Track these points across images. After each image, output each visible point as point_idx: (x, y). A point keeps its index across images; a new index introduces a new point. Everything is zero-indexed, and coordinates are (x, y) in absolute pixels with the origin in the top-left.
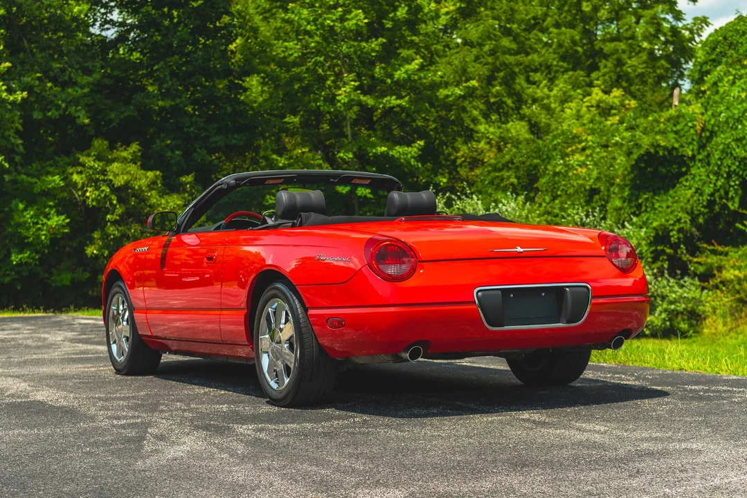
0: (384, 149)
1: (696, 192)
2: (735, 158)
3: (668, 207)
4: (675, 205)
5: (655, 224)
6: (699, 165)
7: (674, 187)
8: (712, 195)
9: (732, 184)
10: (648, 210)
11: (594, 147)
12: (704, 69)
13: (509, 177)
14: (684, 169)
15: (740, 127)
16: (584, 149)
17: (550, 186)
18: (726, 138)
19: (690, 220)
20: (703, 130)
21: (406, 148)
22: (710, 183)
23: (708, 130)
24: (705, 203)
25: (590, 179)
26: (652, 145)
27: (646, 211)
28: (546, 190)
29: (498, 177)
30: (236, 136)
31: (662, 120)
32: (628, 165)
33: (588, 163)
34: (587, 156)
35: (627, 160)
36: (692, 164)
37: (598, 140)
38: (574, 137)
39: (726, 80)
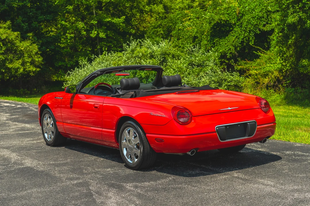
0: (110, 19)
1: (236, 38)
2: (252, 25)
3: (225, 44)
4: (228, 43)
5: (221, 51)
6: (237, 27)
7: (227, 36)
8: (243, 39)
9: (251, 35)
10: (218, 45)
11: (194, 19)
13: (160, 31)
14: (231, 29)
15: (254, 12)
16: (190, 19)
17: (177, 34)
18: (249, 17)
19: (234, 49)
20: (239, 13)
21: (119, 19)
22: (242, 34)
23: (241, 13)
24: (240, 42)
25: (194, 33)
26: (219, 19)
27: (217, 45)
28: (176, 36)
29: (156, 31)
30: (48, 16)
31: (223, 9)
32: (209, 28)
33: (192, 25)
34: (191, 22)
35: (209, 25)
36: (234, 26)
37: (195, 15)
38: (186, 14)
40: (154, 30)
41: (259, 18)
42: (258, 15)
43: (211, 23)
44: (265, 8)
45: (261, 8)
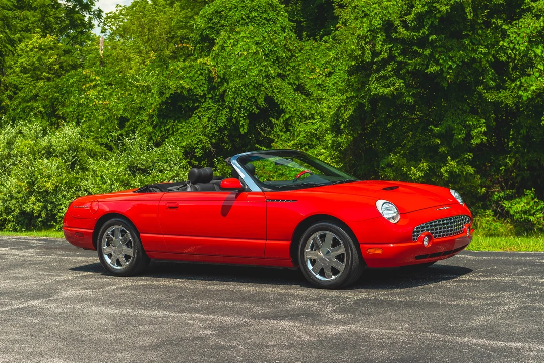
3: (190, 131)
4: (195, 130)
5: (184, 144)
6: (210, 101)
7: (190, 117)
9: (242, 115)
10: (175, 133)
11: (102, 85)
12: (204, 33)
13: (38, 107)
14: (197, 104)
16: (95, 86)
18: (238, 84)
19: (208, 141)
23: (220, 77)
24: (217, 129)
26: (178, 87)
27: (173, 133)
29: (28, 106)
32: (160, 102)
33: (101, 97)
34: (99, 92)
35: (159, 97)
36: (203, 100)
37: (103, 80)
38: (86, 77)
39: (229, 42)
40: (24, 105)
41: (256, 85)
42: (254, 80)
43: (164, 93)
44: (263, 69)
45: (257, 69)
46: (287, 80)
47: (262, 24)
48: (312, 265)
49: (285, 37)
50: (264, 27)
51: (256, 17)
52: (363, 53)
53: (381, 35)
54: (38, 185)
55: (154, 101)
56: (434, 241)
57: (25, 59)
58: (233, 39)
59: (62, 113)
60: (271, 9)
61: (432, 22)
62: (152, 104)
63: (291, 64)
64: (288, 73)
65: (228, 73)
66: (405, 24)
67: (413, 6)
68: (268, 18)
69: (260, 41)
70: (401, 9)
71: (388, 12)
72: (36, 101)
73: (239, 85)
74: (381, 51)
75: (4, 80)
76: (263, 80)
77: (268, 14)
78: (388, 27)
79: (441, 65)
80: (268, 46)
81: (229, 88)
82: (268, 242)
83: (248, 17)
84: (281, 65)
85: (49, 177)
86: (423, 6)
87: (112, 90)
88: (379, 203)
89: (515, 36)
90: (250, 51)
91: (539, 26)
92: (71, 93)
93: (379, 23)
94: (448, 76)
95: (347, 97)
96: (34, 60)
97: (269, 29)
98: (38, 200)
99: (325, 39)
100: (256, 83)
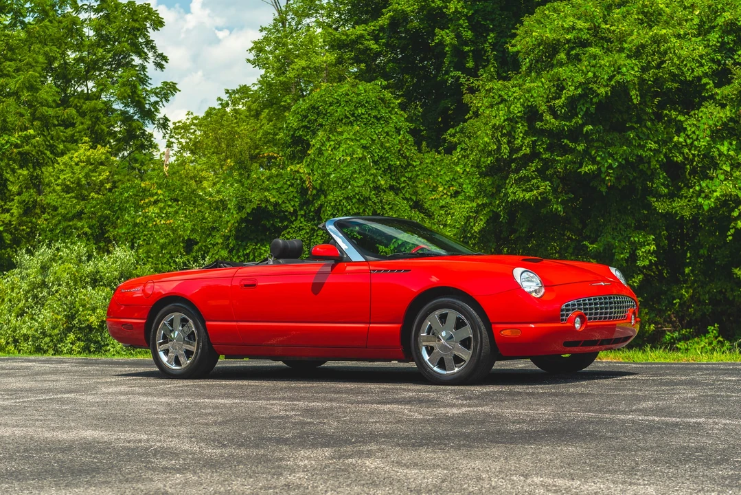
6: (302, 220)
11: (165, 201)
12: (297, 134)
13: (83, 227)
14: (286, 223)
16: (156, 202)
18: (338, 196)
23: (315, 188)
26: (262, 200)
29: (70, 226)
32: (238, 218)
33: (163, 215)
34: (161, 209)
35: (237, 213)
36: (294, 218)
37: (167, 194)
38: (144, 190)
39: (328, 145)
40: (66, 224)
41: (362, 199)
42: (360, 192)
43: (243, 208)
44: (371, 178)
45: (363, 178)
46: (401, 195)
47: (371, 124)
48: (429, 354)
49: (400, 141)
50: (374, 127)
51: (363, 114)
52: (499, 148)
53: (523, 125)
54: (79, 319)
55: (231, 218)
56: (588, 324)
57: (68, 175)
58: (333, 141)
59: (114, 236)
60: (382, 104)
61: (588, 109)
62: (228, 222)
63: (406, 175)
64: (403, 185)
65: (326, 183)
66: (552, 110)
67: (563, 88)
68: (379, 116)
69: (368, 145)
70: (547, 92)
71: (532, 96)
72: (81, 219)
73: (340, 198)
74: (522, 146)
75: (41, 200)
76: (371, 192)
77: (379, 110)
78: (532, 115)
79: (598, 163)
80: (377, 151)
81: (327, 202)
82: (371, 325)
83: (353, 115)
84: (394, 176)
85: (94, 309)
86: (576, 88)
87: (177, 207)
88: (517, 272)
89: (693, 129)
90: (354, 156)
91: (724, 116)
92: (125, 210)
93: (520, 110)
94: (607, 178)
95: (478, 204)
96: (81, 176)
97: (380, 131)
98: (79, 339)
99: (451, 132)
100: (362, 195)
